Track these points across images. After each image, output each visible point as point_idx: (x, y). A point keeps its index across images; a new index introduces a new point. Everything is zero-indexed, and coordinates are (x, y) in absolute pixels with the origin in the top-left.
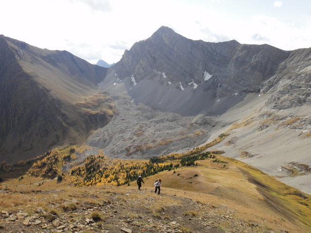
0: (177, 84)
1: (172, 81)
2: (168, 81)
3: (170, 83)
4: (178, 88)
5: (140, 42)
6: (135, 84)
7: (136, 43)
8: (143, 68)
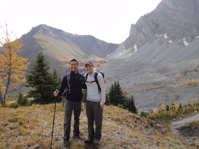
0: (180, 41)
1: (173, 39)
2: (169, 40)
3: (171, 42)
4: (182, 44)
5: (145, 15)
6: (136, 50)
7: (142, 17)
8: (145, 36)
